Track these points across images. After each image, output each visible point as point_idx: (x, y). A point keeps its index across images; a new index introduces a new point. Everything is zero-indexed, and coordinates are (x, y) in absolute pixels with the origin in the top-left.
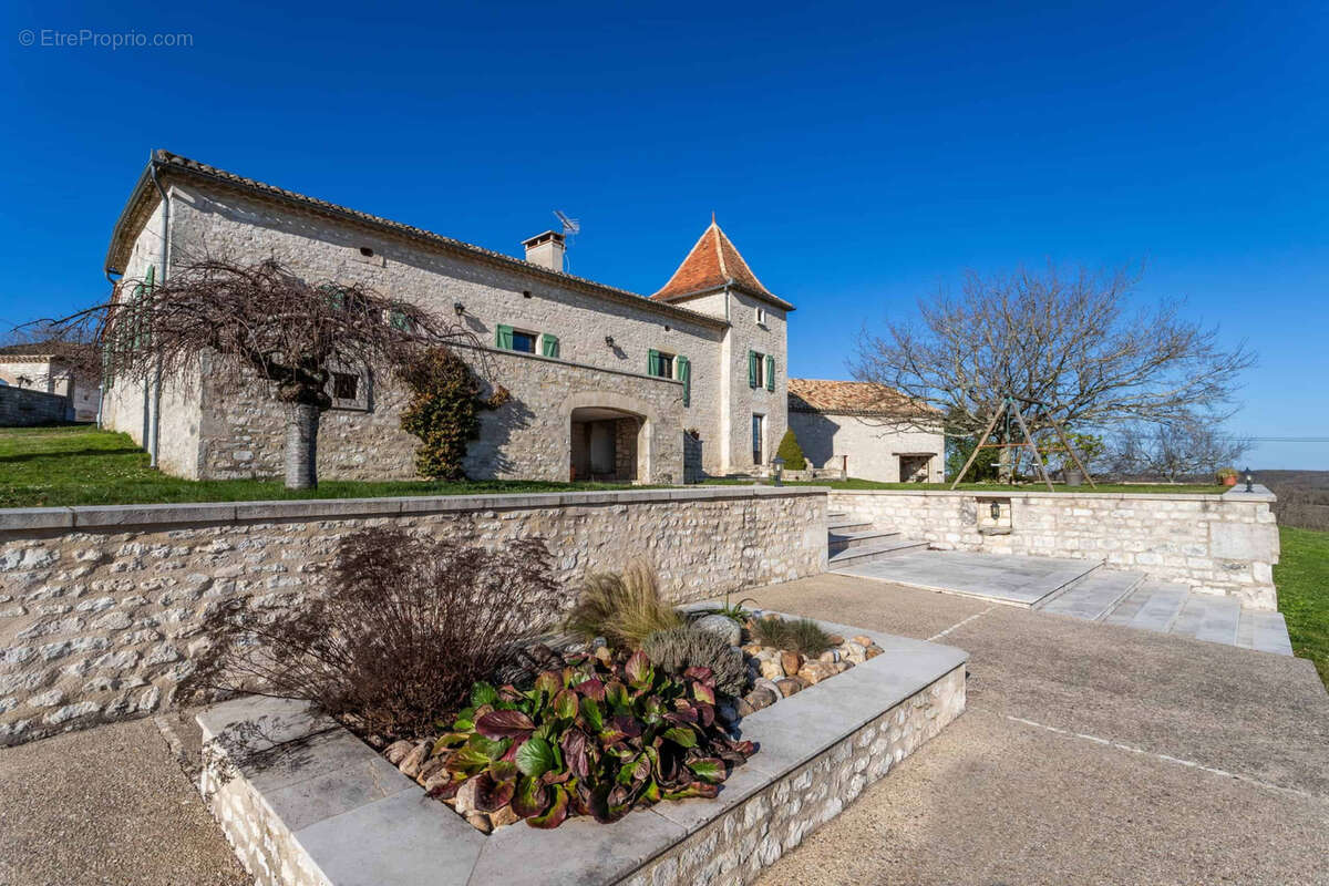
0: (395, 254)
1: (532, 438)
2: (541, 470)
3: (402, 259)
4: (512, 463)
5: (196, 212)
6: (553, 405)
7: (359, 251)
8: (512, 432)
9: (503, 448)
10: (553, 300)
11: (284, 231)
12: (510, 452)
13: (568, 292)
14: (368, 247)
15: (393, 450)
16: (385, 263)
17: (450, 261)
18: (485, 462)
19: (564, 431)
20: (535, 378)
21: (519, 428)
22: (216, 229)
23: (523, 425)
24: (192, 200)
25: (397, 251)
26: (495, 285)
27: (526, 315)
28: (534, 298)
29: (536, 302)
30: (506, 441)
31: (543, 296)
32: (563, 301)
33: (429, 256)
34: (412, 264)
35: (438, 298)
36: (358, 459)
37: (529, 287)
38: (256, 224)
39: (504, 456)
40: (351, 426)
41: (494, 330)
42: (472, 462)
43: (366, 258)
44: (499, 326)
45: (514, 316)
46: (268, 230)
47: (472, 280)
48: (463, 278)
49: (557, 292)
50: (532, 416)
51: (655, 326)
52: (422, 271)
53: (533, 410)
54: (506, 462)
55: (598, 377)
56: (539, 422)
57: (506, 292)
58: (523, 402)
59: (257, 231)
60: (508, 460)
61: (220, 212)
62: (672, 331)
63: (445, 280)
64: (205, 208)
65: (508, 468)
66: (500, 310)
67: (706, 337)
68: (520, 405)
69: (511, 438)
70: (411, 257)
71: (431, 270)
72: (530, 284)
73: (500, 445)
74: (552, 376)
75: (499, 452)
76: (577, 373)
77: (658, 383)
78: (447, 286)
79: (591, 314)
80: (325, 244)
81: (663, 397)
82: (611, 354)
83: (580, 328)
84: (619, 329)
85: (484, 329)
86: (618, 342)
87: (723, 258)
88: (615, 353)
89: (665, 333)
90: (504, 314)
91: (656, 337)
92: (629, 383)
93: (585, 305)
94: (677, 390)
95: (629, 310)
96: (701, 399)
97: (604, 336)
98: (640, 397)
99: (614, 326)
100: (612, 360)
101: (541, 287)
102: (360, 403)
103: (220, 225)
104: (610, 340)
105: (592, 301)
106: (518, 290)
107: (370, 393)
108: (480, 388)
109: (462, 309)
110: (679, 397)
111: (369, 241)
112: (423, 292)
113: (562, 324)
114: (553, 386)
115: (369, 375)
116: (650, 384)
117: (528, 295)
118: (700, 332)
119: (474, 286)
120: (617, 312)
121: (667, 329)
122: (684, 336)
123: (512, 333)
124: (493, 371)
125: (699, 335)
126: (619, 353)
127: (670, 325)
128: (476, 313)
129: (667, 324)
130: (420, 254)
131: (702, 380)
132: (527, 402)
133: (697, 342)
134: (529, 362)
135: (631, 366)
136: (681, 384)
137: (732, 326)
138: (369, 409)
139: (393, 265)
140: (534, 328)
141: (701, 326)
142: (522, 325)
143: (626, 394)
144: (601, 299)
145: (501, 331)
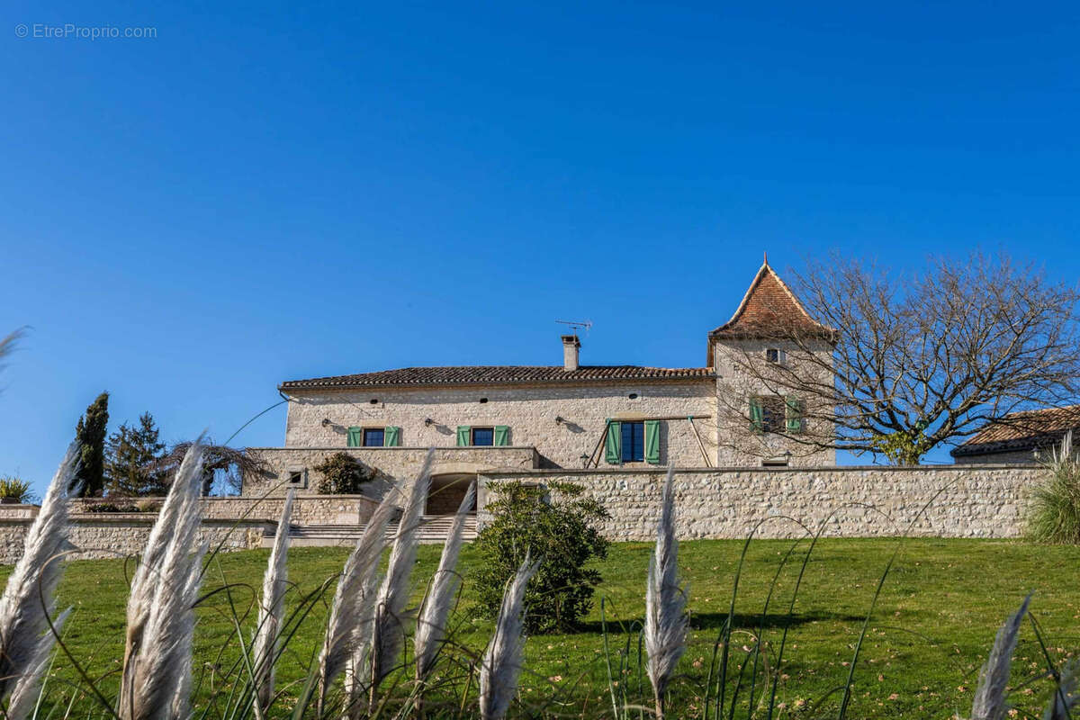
0: (390, 399)
3: (394, 401)
5: (298, 405)
6: (412, 476)
7: (369, 402)
10: (505, 400)
13: (519, 391)
14: (375, 399)
16: (383, 406)
17: (425, 393)
20: (400, 460)
21: (389, 490)
22: (305, 410)
23: (391, 489)
24: (298, 400)
25: (391, 396)
26: (457, 401)
27: (482, 415)
28: (488, 402)
29: (491, 405)
31: (496, 400)
32: (515, 399)
33: (409, 394)
34: (400, 401)
35: (417, 418)
37: (484, 393)
38: (321, 403)
41: (456, 431)
43: (373, 405)
44: (459, 428)
45: (472, 418)
46: (326, 405)
48: (433, 402)
49: (509, 393)
50: (397, 483)
52: (406, 404)
53: (397, 480)
57: (466, 404)
58: (391, 475)
63: (420, 405)
66: (461, 416)
67: (691, 394)
68: (390, 478)
70: (400, 398)
72: (485, 393)
77: (506, 450)
78: (422, 410)
80: (352, 404)
81: (510, 460)
82: (564, 430)
83: (532, 415)
84: (573, 408)
85: (450, 432)
86: (572, 419)
87: (747, 303)
88: (569, 428)
89: (630, 400)
90: (463, 419)
91: (618, 406)
92: (476, 454)
93: (536, 397)
94: (524, 453)
95: (584, 390)
96: (684, 455)
97: (555, 417)
98: (486, 463)
99: (569, 407)
100: (565, 434)
101: (495, 392)
102: (302, 484)
103: (307, 408)
104: (559, 420)
105: (543, 391)
106: (474, 400)
107: (306, 479)
108: (363, 470)
109: (429, 422)
110: (528, 458)
111: (375, 395)
112: (407, 416)
113: (514, 416)
114: (412, 464)
115: (306, 470)
116: (497, 452)
117: (484, 401)
118: (680, 390)
119: (442, 405)
120: (570, 395)
121: (633, 396)
122: (656, 400)
123: (470, 431)
124: (372, 460)
125: (678, 395)
126: (574, 428)
127: (636, 392)
128: (443, 422)
129: (633, 392)
130: (404, 394)
131: (685, 436)
132: (393, 475)
133: (676, 401)
134: (396, 452)
135: (587, 437)
136: (529, 448)
137: (721, 377)
138: (306, 487)
139: (388, 406)
140: (489, 423)
141: (681, 384)
142: (479, 423)
143: (473, 462)
144: (552, 388)
145: (461, 430)
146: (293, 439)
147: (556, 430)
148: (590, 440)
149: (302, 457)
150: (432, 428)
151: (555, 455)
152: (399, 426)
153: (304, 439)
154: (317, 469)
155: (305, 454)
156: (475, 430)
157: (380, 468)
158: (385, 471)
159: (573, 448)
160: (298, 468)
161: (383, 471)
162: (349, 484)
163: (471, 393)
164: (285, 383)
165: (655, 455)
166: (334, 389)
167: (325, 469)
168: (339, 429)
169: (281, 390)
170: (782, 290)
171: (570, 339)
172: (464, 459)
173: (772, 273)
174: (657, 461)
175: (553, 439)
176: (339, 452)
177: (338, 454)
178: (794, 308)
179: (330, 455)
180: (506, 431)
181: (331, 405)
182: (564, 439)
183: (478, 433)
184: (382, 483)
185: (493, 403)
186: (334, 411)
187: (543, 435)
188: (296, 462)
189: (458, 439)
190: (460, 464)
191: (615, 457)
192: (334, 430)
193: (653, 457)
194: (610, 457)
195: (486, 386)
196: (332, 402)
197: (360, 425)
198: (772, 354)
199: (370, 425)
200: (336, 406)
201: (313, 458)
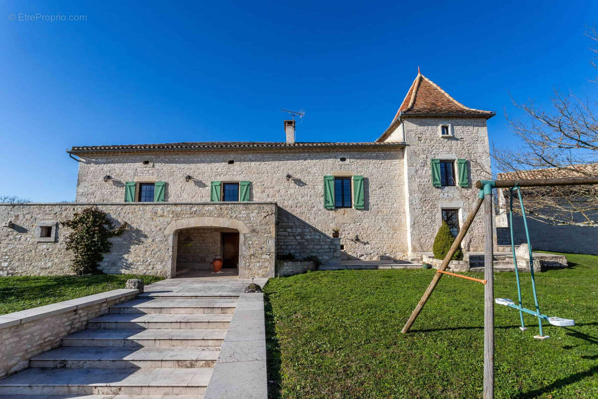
0: (159, 160)
1: (145, 249)
2: (150, 267)
3: (162, 161)
4: (131, 264)
5: (86, 165)
6: (160, 229)
7: (142, 163)
8: (132, 247)
9: (126, 256)
10: (248, 161)
11: (114, 163)
12: (130, 258)
13: (258, 155)
14: (146, 160)
15: (65, 260)
16: (153, 165)
17: (186, 156)
18: (114, 264)
19: (168, 244)
20: (149, 215)
21: (137, 244)
22: (92, 169)
23: (139, 242)
24: (84, 161)
25: (159, 158)
26: (211, 162)
27: (230, 173)
28: (235, 163)
29: (236, 165)
30: (128, 252)
31: (240, 161)
32: (255, 160)
33: (174, 157)
34: (167, 162)
35: (180, 175)
36: (49, 264)
37: (232, 157)
38: (104, 163)
39: (127, 260)
40: (48, 250)
41: (210, 185)
42: (106, 264)
43: (146, 165)
44: (212, 183)
45: (222, 175)
46: (109, 165)
47: (198, 162)
48: (193, 162)
49: (250, 156)
50: (146, 237)
51: (330, 161)
52: (171, 165)
53: (146, 233)
54: (126, 263)
55: (195, 209)
56: (150, 240)
57: (217, 164)
58: (140, 229)
59: (105, 166)
60: (128, 262)
61: (93, 162)
62: (348, 161)
63: (182, 166)
64: (88, 163)
65: (128, 267)
66: (214, 174)
67: (385, 158)
68: (138, 232)
69: (131, 250)
70: (166, 160)
71: (176, 163)
73: (124, 254)
74: (160, 212)
75: (123, 258)
76: (179, 209)
77: (249, 206)
78: (184, 168)
79: (277, 163)
80: (129, 164)
81: (254, 214)
82: (292, 184)
83: (268, 173)
84: (298, 168)
85: (204, 186)
86: (298, 176)
87: (416, 96)
88: (296, 183)
89: (341, 162)
90: (216, 176)
91: (332, 167)
92: (221, 209)
93: (271, 159)
94: (267, 208)
95: (307, 154)
96: (382, 203)
97: (285, 175)
98: (231, 217)
99: (294, 166)
100: (293, 188)
101: (239, 156)
102: (52, 239)
103: (93, 167)
104: (289, 176)
105: (276, 155)
106: (224, 161)
107: (56, 233)
108: (113, 225)
109: (189, 178)
110: (270, 213)
111: (147, 158)
112: (172, 174)
113: (254, 173)
114: (161, 218)
115: (57, 225)
116: (241, 207)
117: (231, 162)
118: (377, 156)
119: (199, 165)
120: (296, 158)
121: (343, 159)
122: (360, 162)
123: (221, 185)
124: (122, 215)
125: (377, 158)
126: (299, 182)
127: (345, 157)
128: (200, 178)
129: (342, 156)
130: (170, 157)
131: (382, 189)
132: (142, 229)
133: (375, 163)
134: (145, 207)
135: (310, 190)
136: (271, 203)
137: (409, 145)
138: (56, 241)
139: (157, 165)
140: (236, 179)
141: (378, 151)
142: (227, 179)
143: (219, 217)
144: (283, 153)
145: (214, 184)
146: (82, 191)
147: (286, 184)
148: (312, 191)
149: (53, 212)
150: (191, 183)
151: (286, 203)
152: (166, 181)
153: (90, 191)
154: (67, 224)
155: (57, 209)
156: (225, 185)
157: (129, 222)
158: (135, 226)
159: (300, 198)
160: (49, 223)
161: (132, 225)
162: (96, 239)
163: (222, 157)
164: (74, 148)
165: (361, 203)
166: (114, 153)
167: (74, 224)
168: (118, 183)
169: (70, 153)
170: (436, 89)
171: (290, 123)
172: (210, 214)
173: (426, 79)
174: (363, 208)
175: (284, 191)
176: (89, 207)
177: (88, 210)
178: (449, 100)
179: (80, 210)
180: (249, 185)
181: (113, 165)
182: (292, 191)
183: (227, 187)
184: (131, 237)
185: (238, 163)
186: (115, 170)
187: (277, 188)
188: (47, 217)
189: (212, 191)
190: (206, 218)
191: (331, 204)
192: (114, 185)
193: (359, 205)
194: (327, 205)
195: (232, 151)
196: (113, 162)
197: (135, 180)
198: (445, 128)
199: (143, 181)
200: (116, 165)
201: (64, 213)
